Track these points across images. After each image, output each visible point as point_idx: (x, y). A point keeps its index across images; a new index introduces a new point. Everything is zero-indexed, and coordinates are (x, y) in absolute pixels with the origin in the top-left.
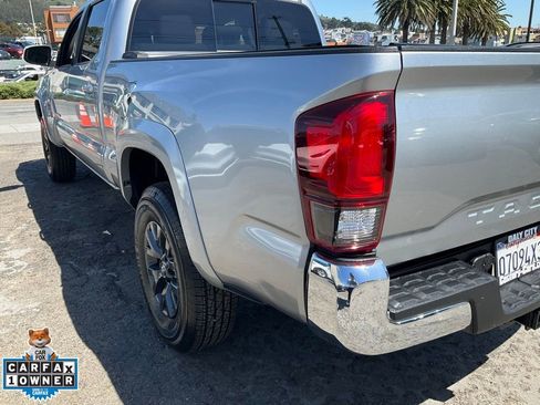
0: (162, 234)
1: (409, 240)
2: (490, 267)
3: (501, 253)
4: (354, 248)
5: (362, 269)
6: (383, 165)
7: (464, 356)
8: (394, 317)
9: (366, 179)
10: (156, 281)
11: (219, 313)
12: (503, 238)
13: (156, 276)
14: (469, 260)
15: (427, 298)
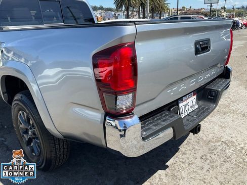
0: (27, 116)
1: (146, 105)
2: (177, 111)
3: (181, 105)
4: (124, 112)
5: (128, 121)
6: (133, 74)
7: (170, 149)
8: (144, 139)
9: (127, 81)
10: (27, 140)
11: (62, 150)
12: (181, 99)
13: (26, 137)
14: (169, 110)
15: (155, 128)
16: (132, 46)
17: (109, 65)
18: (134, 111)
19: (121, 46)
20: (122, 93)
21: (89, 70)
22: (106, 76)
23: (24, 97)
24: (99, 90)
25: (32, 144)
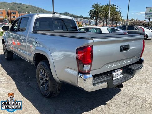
1: (96, 71)
2: (112, 76)
3: (113, 74)
4: (86, 72)
6: (91, 57)
8: (93, 84)
9: (88, 60)
10: (42, 83)
11: (58, 89)
12: (114, 71)
14: (107, 75)
15: (99, 81)
16: (92, 47)
17: (82, 53)
18: (90, 72)
19: (87, 47)
20: (86, 64)
21: (74, 54)
22: (81, 57)
23: (44, 63)
24: (77, 62)
25: (44, 86)
